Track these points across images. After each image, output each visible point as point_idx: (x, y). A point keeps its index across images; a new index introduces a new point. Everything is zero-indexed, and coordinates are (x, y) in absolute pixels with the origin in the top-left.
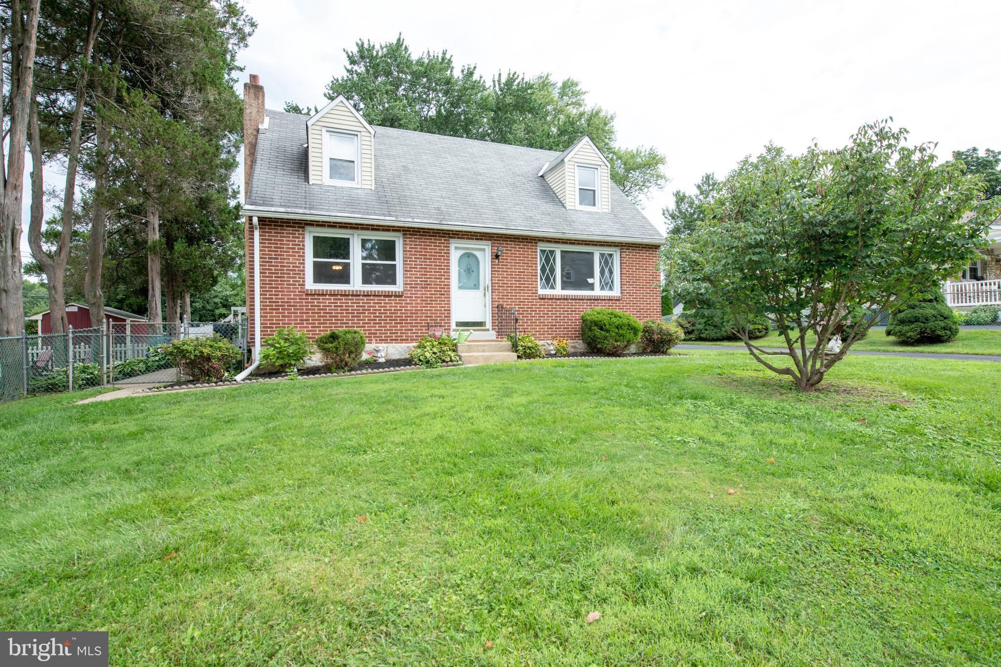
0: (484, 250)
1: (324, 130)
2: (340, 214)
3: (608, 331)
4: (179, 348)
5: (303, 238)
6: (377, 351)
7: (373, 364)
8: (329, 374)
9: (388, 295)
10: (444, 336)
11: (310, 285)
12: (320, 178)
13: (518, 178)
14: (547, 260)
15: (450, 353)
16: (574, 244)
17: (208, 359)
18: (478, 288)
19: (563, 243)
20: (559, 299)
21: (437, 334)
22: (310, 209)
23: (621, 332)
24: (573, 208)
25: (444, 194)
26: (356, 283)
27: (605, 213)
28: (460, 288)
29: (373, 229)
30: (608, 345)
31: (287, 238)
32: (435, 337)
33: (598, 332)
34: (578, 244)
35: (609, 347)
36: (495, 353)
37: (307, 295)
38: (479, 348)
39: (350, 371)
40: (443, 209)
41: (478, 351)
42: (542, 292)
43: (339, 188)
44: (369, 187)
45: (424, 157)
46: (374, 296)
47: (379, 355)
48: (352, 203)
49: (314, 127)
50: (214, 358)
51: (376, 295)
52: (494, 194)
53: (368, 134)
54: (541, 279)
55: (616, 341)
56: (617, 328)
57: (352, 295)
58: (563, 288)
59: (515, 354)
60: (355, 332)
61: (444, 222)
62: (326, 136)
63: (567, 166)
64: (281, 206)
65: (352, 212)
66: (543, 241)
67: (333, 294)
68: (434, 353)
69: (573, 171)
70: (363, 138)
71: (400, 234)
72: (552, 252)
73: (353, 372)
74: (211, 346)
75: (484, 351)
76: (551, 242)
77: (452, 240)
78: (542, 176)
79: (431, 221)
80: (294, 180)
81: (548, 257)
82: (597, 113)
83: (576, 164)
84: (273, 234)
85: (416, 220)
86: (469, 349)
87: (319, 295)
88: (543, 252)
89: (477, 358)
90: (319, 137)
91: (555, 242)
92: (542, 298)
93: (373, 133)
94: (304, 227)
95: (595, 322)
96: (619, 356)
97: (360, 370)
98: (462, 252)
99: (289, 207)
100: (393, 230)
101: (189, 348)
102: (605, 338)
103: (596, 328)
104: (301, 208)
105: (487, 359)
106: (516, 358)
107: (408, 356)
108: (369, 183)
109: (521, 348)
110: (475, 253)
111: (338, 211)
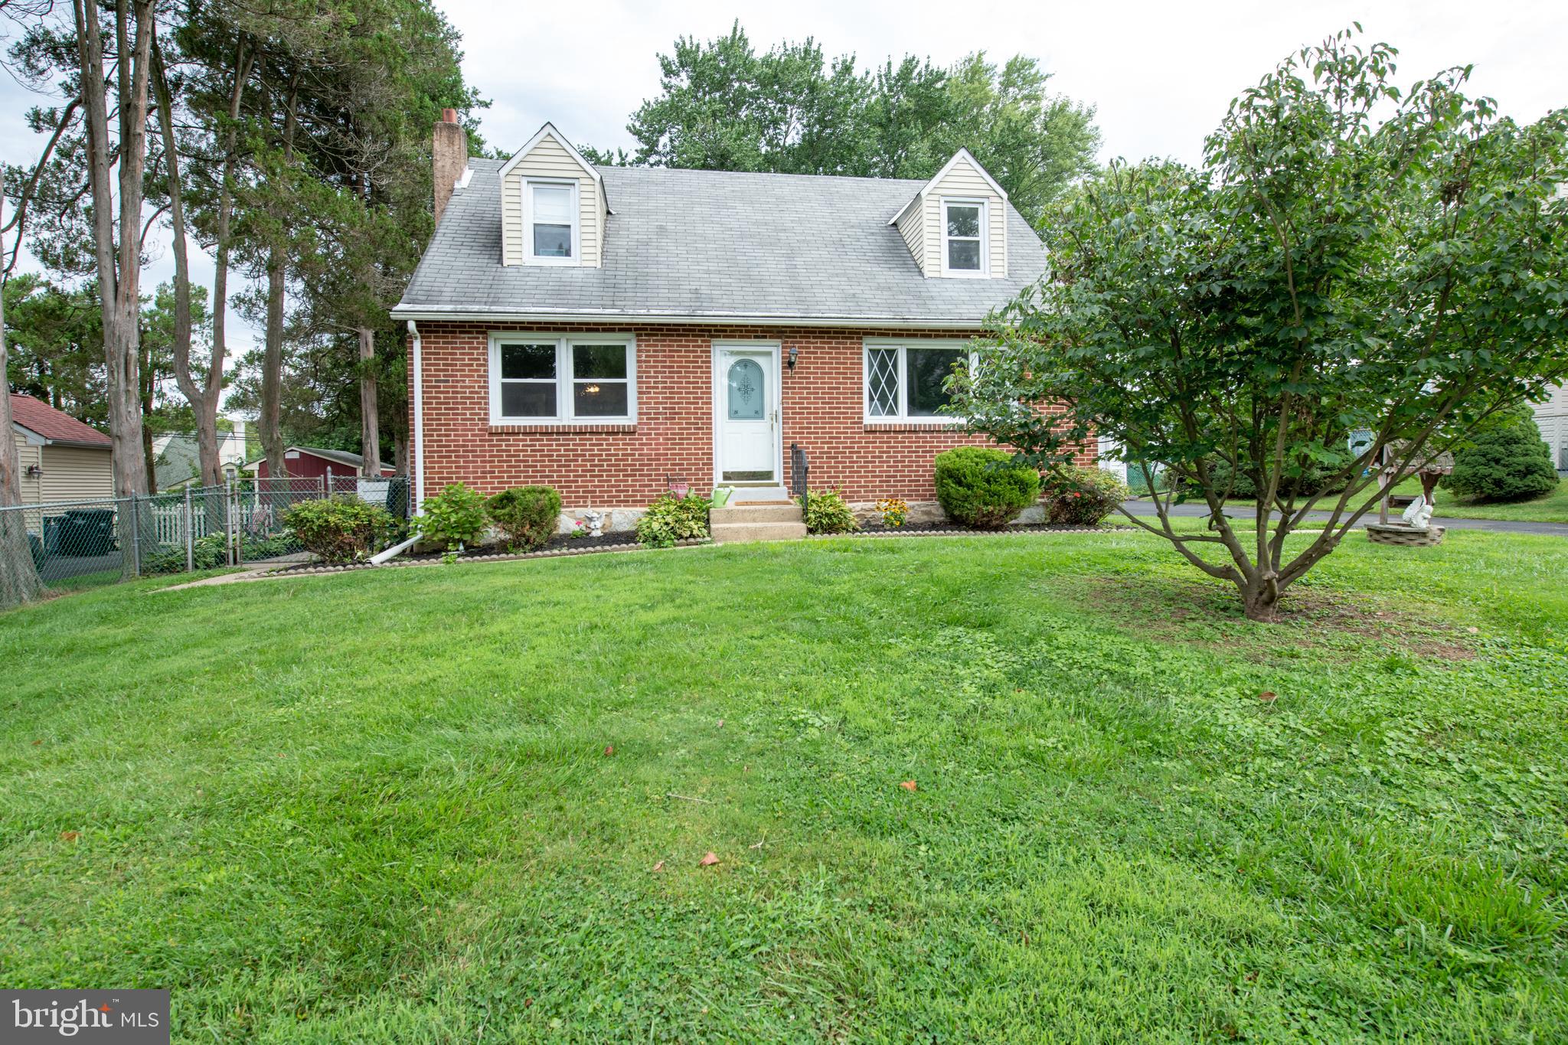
0: (769, 354)
1: (524, 181)
2: (533, 310)
3: (970, 487)
4: (297, 515)
5: (485, 348)
6: (591, 519)
7: (580, 540)
8: (503, 555)
9: (613, 432)
10: (692, 495)
11: (497, 418)
12: (518, 255)
13: (850, 231)
14: (883, 366)
15: (692, 523)
16: (929, 336)
17: (337, 530)
18: (762, 417)
19: (909, 336)
20: (900, 432)
21: (681, 492)
22: (493, 303)
23: (994, 487)
24: (937, 275)
25: (713, 266)
26: (566, 414)
27: (997, 280)
28: (731, 417)
29: (589, 330)
30: (973, 509)
31: (461, 350)
32: (677, 497)
33: (952, 487)
34: (937, 336)
35: (972, 514)
36: (769, 524)
37: (491, 434)
38: (746, 515)
39: (533, 550)
40: (704, 290)
41: (745, 520)
42: (869, 420)
43: (546, 268)
44: (593, 264)
45: (698, 209)
46: (592, 433)
47: (592, 525)
48: (561, 291)
49: (510, 178)
50: (345, 529)
51: (595, 432)
52: (799, 261)
53: (590, 182)
54: (871, 399)
55: (986, 504)
56: (988, 481)
57: (558, 433)
58: (910, 413)
59: (803, 526)
60: (543, 491)
61: (699, 313)
62: (528, 191)
63: (925, 203)
64: (451, 302)
65: (556, 305)
66: (873, 334)
67: (530, 432)
68: (667, 524)
69: (936, 210)
70: (584, 188)
71: (631, 335)
72: (891, 353)
73: (539, 553)
74: (343, 513)
75: (754, 521)
76: (887, 335)
77: (714, 341)
78: (895, 224)
79: (677, 312)
80: (483, 261)
81: (884, 361)
82: (1062, 109)
83: (942, 200)
84: (441, 345)
85: (653, 312)
86: (730, 516)
87: (508, 434)
88: (874, 352)
89: (737, 532)
90: (516, 193)
91: (894, 335)
92: (871, 431)
93: (597, 178)
94: (484, 333)
95: (948, 470)
96: (997, 529)
97: (550, 549)
98: (733, 360)
99: (461, 303)
100: (621, 330)
101: (310, 515)
102: (966, 499)
103: (950, 481)
104: (479, 303)
105: (754, 533)
106: (804, 532)
107: (634, 528)
108: (592, 257)
109: (813, 516)
110: (756, 359)
111: (533, 305)
